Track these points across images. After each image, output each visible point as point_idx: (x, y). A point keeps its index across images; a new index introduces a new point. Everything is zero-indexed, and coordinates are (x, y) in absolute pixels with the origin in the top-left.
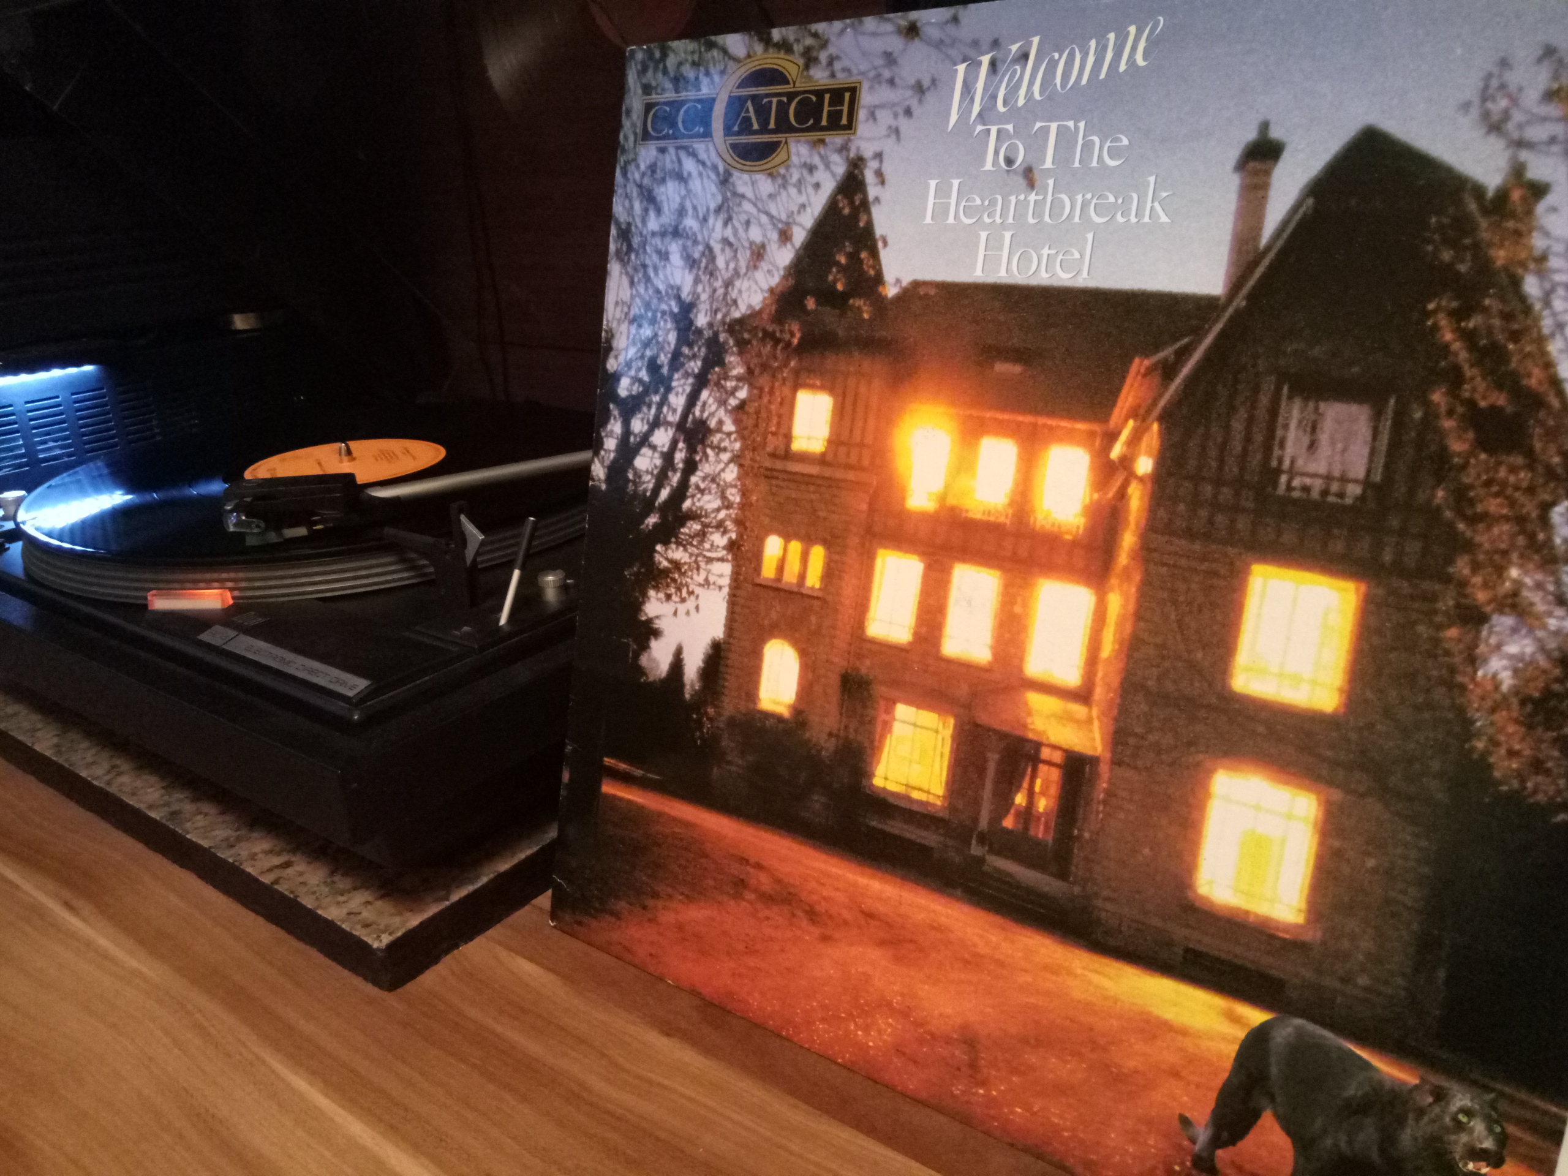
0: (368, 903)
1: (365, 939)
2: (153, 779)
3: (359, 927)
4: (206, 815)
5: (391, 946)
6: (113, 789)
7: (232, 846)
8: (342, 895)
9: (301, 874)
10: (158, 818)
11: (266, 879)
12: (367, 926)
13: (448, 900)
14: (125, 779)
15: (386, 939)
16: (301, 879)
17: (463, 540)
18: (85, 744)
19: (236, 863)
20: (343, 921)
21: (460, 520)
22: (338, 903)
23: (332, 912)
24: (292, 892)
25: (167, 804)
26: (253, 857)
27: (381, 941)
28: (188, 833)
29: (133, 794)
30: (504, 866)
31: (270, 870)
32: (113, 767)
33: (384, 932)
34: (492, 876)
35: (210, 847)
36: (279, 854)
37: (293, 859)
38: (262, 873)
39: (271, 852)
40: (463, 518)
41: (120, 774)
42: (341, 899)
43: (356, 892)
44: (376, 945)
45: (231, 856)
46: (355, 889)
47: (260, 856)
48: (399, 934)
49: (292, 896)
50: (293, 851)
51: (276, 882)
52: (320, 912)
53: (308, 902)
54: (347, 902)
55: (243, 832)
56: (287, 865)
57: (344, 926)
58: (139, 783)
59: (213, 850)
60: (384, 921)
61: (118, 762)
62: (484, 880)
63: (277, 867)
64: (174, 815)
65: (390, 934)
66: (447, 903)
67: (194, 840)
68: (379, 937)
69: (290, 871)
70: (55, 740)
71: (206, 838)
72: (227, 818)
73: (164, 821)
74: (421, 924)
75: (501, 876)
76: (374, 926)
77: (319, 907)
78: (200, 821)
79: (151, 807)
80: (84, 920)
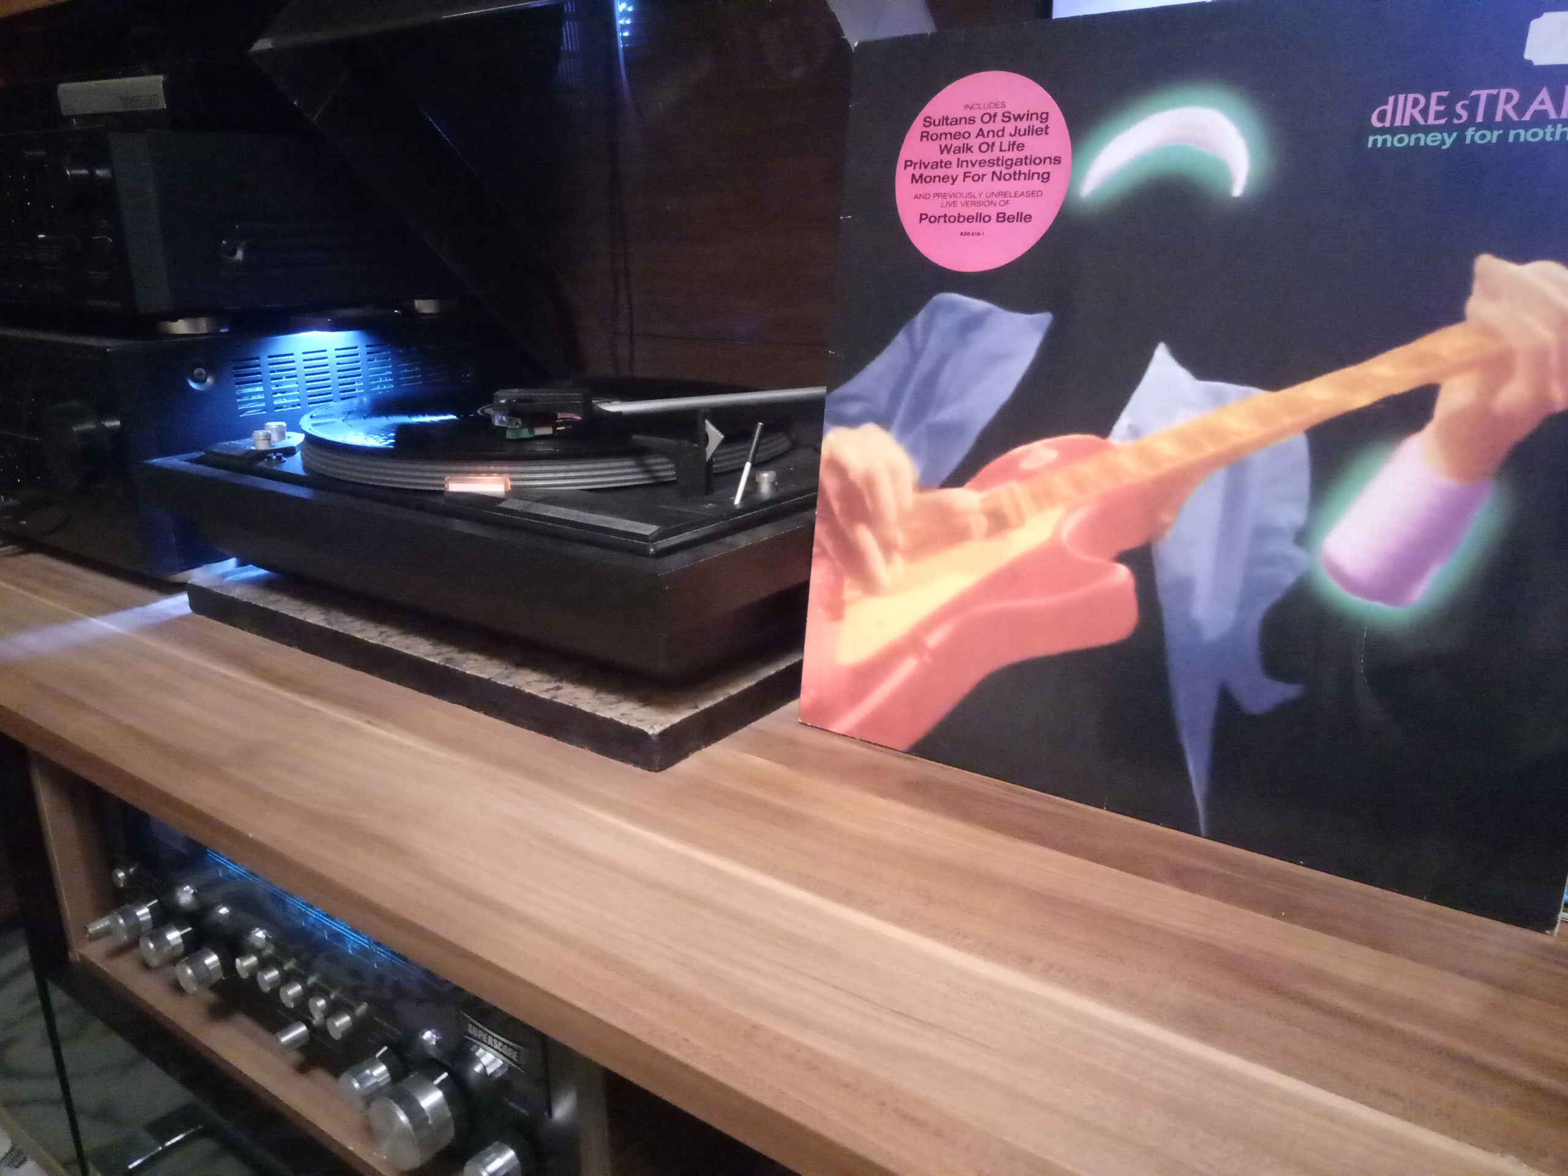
0: (635, 709)
1: (642, 728)
2: (419, 640)
3: (633, 721)
4: (476, 660)
5: (663, 734)
7: (507, 678)
9: (572, 693)
10: (437, 662)
11: (546, 696)
12: (639, 721)
13: (697, 707)
14: (396, 639)
15: (658, 729)
16: (575, 696)
17: (706, 439)
18: (348, 619)
19: (516, 687)
20: (620, 719)
21: (704, 424)
22: (610, 709)
23: (609, 714)
24: (570, 703)
25: (439, 654)
26: (528, 683)
27: (654, 729)
28: (466, 670)
29: (408, 648)
30: (734, 691)
31: (547, 690)
32: (382, 633)
33: (654, 725)
34: (726, 696)
35: (490, 678)
36: (549, 682)
37: (561, 685)
38: (540, 692)
39: (541, 681)
40: (707, 422)
41: (390, 636)
42: (610, 706)
43: (622, 703)
44: (650, 732)
45: (510, 683)
46: (619, 702)
47: (533, 683)
48: (668, 726)
49: (571, 705)
50: (561, 680)
51: (555, 697)
52: (598, 713)
53: (587, 708)
54: (616, 708)
55: (513, 670)
56: (558, 688)
57: (621, 721)
60: (652, 719)
61: (384, 629)
62: (721, 699)
63: (552, 689)
64: (448, 660)
65: (661, 725)
66: (697, 710)
67: (474, 674)
68: (652, 727)
69: (560, 692)
70: (323, 617)
71: (483, 673)
72: (495, 662)
73: (442, 664)
74: (681, 722)
75: (731, 699)
76: (646, 722)
77: (596, 711)
78: (471, 663)
79: (427, 655)
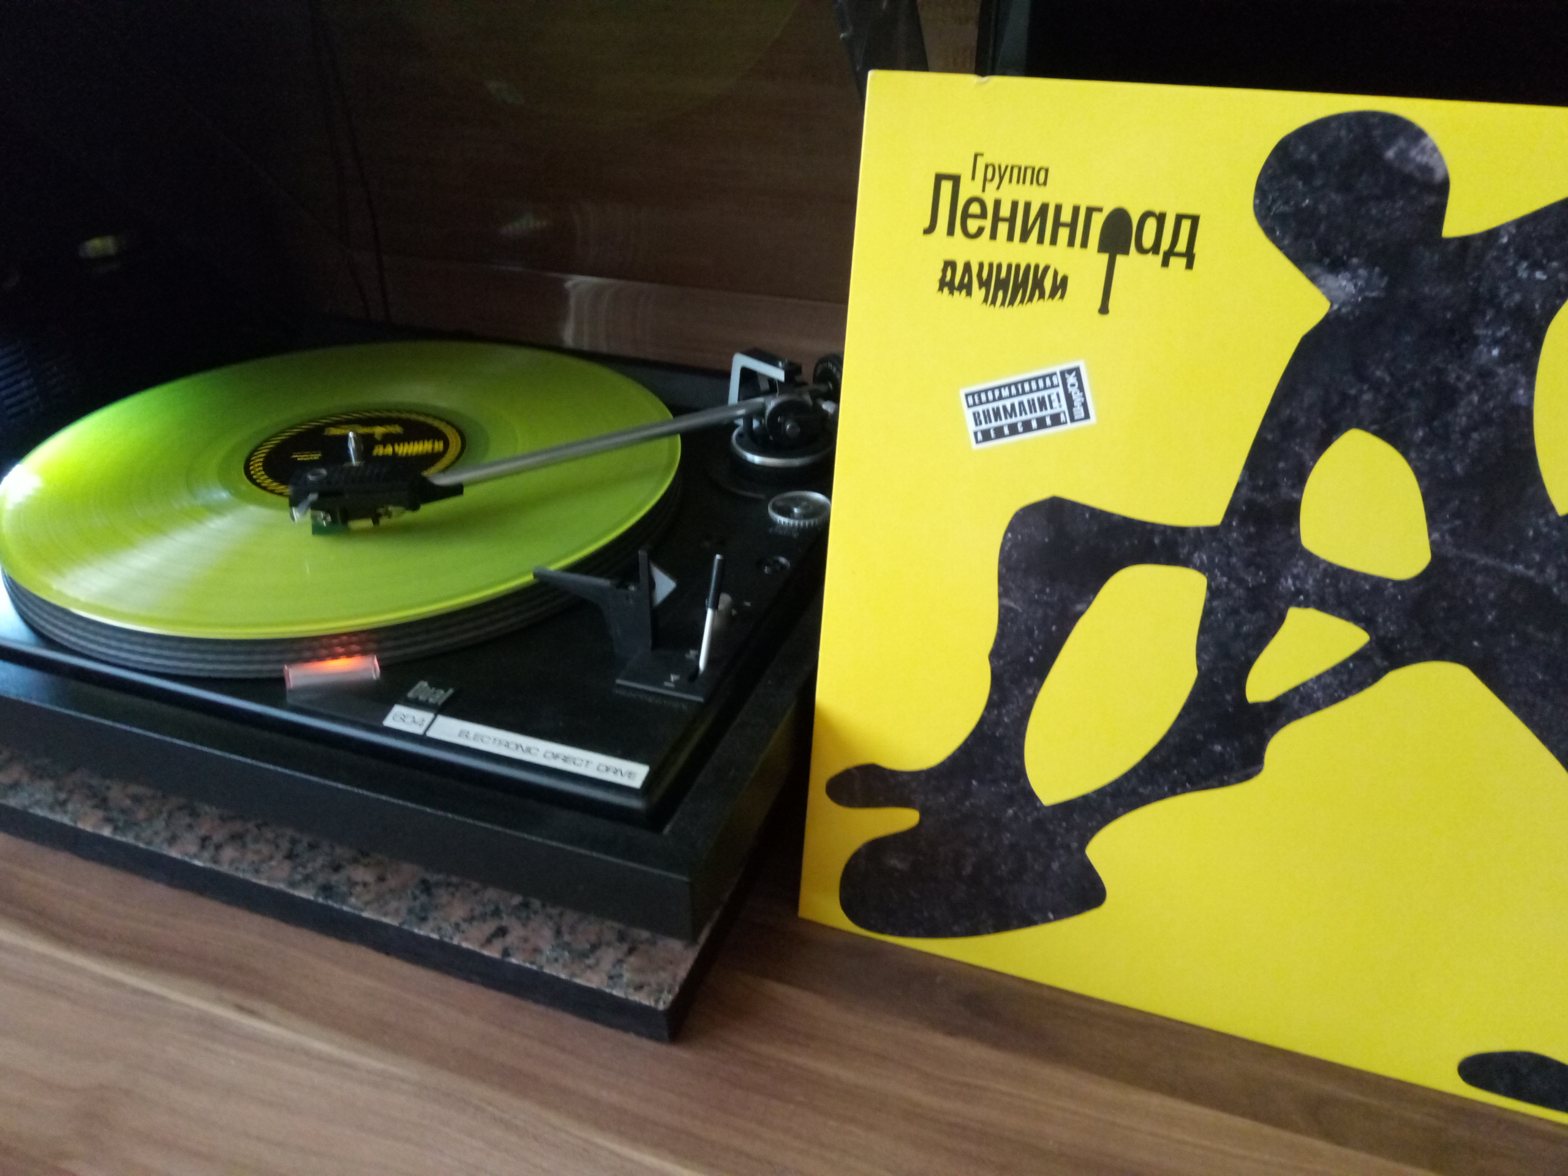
0: (620, 962)
3: (631, 990)
6: (224, 868)
7: (424, 919)
8: (587, 957)
9: (526, 940)
10: (312, 898)
11: (492, 953)
12: (639, 988)
14: (228, 853)
15: (667, 998)
16: (532, 945)
17: (650, 589)
19: (446, 940)
20: (610, 988)
22: (590, 967)
23: (593, 980)
25: (307, 878)
26: (458, 926)
27: (662, 1001)
28: (362, 910)
29: (256, 872)
31: (488, 941)
32: (204, 838)
33: (661, 991)
35: (398, 925)
36: (483, 919)
37: (503, 924)
38: (483, 946)
39: (471, 917)
40: (652, 566)
41: (218, 847)
42: (591, 961)
43: (599, 953)
44: (658, 1007)
45: (433, 931)
47: (464, 926)
48: (676, 989)
49: (534, 967)
51: (506, 953)
52: (578, 981)
53: (557, 972)
54: (597, 963)
55: (425, 898)
56: (502, 932)
58: (250, 856)
59: (406, 927)
60: (652, 979)
63: (493, 936)
64: (326, 891)
65: (669, 992)
67: (375, 918)
68: (658, 997)
69: (510, 939)
70: (99, 814)
71: (386, 914)
73: (320, 900)
76: (646, 989)
77: (571, 976)
79: (293, 884)
80: (277, 1023)
